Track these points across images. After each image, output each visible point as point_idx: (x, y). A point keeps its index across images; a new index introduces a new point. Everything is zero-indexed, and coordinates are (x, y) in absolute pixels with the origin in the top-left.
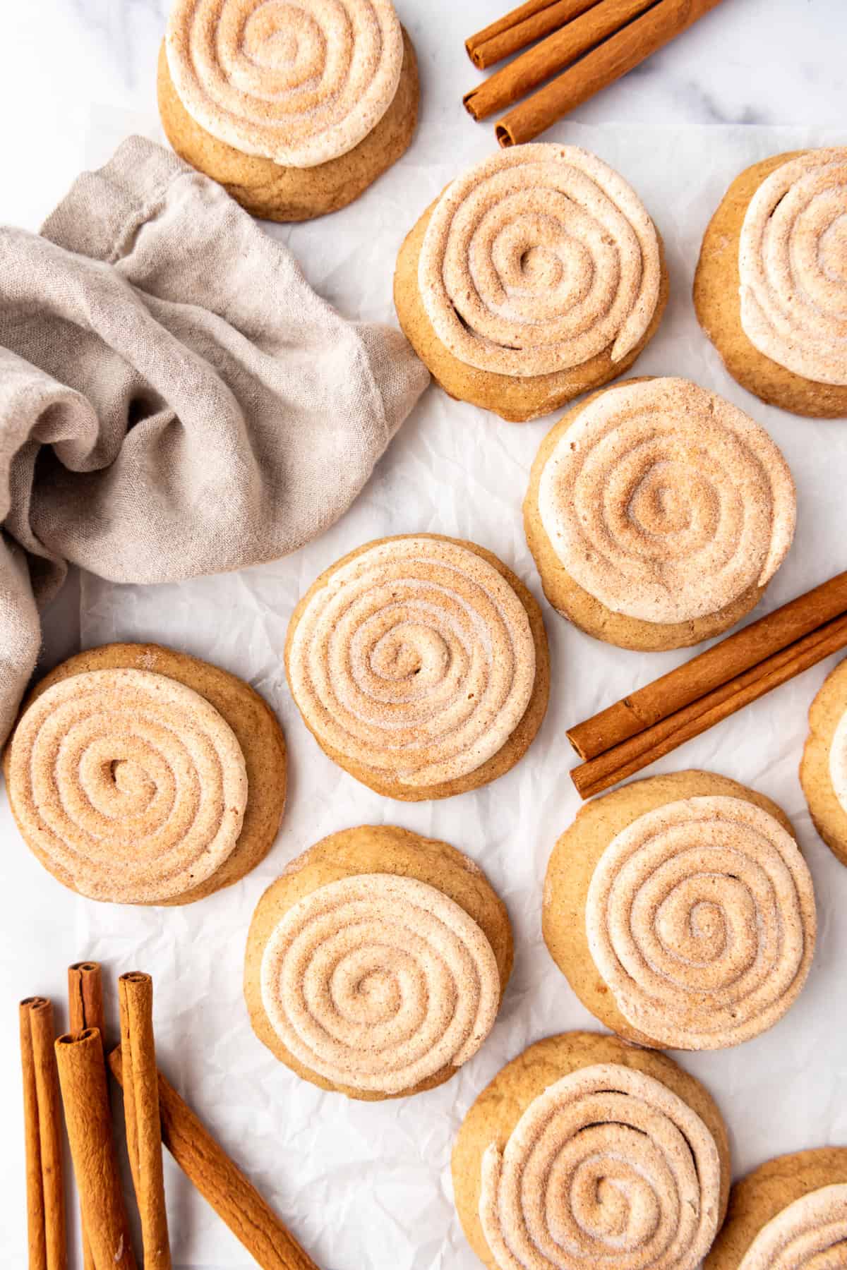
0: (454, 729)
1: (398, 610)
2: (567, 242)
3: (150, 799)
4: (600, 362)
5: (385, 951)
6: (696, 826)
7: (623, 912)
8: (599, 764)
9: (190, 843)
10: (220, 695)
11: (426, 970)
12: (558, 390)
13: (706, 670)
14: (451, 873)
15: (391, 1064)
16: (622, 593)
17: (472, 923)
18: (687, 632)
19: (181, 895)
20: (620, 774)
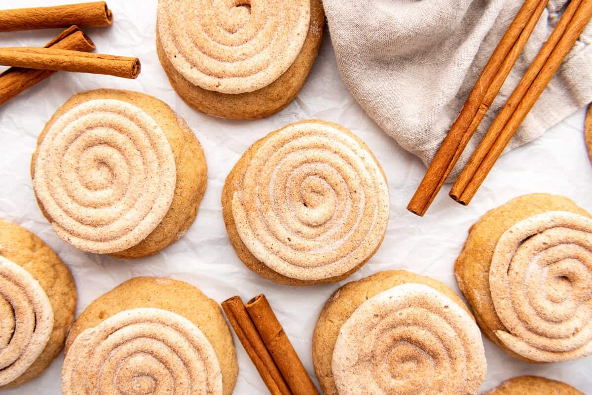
0: (268, 228)
1: (345, 194)
2: (575, 306)
3: (226, 29)
4: (495, 323)
5: (126, 181)
6: (204, 379)
7: (149, 333)
8: (244, 314)
9: (197, 55)
10: (292, 76)
11: (113, 207)
12: (478, 296)
13: (301, 382)
14: (177, 223)
15: (51, 183)
16: (353, 337)
17: (144, 237)
18: (325, 373)
19: (163, 50)
20: (237, 327)
